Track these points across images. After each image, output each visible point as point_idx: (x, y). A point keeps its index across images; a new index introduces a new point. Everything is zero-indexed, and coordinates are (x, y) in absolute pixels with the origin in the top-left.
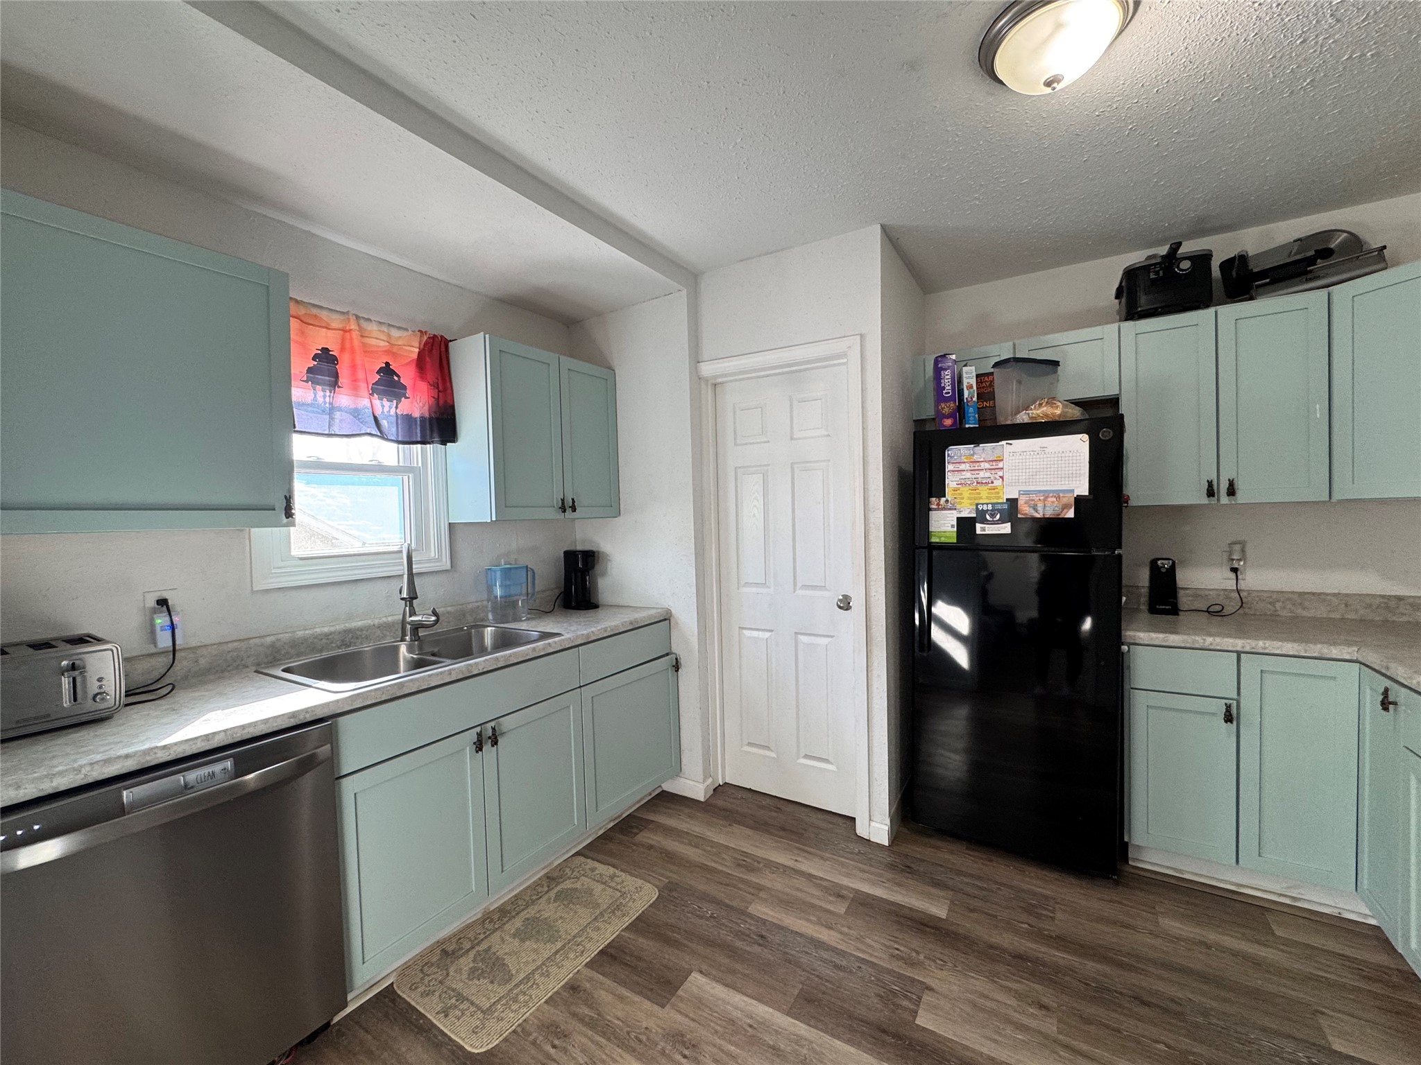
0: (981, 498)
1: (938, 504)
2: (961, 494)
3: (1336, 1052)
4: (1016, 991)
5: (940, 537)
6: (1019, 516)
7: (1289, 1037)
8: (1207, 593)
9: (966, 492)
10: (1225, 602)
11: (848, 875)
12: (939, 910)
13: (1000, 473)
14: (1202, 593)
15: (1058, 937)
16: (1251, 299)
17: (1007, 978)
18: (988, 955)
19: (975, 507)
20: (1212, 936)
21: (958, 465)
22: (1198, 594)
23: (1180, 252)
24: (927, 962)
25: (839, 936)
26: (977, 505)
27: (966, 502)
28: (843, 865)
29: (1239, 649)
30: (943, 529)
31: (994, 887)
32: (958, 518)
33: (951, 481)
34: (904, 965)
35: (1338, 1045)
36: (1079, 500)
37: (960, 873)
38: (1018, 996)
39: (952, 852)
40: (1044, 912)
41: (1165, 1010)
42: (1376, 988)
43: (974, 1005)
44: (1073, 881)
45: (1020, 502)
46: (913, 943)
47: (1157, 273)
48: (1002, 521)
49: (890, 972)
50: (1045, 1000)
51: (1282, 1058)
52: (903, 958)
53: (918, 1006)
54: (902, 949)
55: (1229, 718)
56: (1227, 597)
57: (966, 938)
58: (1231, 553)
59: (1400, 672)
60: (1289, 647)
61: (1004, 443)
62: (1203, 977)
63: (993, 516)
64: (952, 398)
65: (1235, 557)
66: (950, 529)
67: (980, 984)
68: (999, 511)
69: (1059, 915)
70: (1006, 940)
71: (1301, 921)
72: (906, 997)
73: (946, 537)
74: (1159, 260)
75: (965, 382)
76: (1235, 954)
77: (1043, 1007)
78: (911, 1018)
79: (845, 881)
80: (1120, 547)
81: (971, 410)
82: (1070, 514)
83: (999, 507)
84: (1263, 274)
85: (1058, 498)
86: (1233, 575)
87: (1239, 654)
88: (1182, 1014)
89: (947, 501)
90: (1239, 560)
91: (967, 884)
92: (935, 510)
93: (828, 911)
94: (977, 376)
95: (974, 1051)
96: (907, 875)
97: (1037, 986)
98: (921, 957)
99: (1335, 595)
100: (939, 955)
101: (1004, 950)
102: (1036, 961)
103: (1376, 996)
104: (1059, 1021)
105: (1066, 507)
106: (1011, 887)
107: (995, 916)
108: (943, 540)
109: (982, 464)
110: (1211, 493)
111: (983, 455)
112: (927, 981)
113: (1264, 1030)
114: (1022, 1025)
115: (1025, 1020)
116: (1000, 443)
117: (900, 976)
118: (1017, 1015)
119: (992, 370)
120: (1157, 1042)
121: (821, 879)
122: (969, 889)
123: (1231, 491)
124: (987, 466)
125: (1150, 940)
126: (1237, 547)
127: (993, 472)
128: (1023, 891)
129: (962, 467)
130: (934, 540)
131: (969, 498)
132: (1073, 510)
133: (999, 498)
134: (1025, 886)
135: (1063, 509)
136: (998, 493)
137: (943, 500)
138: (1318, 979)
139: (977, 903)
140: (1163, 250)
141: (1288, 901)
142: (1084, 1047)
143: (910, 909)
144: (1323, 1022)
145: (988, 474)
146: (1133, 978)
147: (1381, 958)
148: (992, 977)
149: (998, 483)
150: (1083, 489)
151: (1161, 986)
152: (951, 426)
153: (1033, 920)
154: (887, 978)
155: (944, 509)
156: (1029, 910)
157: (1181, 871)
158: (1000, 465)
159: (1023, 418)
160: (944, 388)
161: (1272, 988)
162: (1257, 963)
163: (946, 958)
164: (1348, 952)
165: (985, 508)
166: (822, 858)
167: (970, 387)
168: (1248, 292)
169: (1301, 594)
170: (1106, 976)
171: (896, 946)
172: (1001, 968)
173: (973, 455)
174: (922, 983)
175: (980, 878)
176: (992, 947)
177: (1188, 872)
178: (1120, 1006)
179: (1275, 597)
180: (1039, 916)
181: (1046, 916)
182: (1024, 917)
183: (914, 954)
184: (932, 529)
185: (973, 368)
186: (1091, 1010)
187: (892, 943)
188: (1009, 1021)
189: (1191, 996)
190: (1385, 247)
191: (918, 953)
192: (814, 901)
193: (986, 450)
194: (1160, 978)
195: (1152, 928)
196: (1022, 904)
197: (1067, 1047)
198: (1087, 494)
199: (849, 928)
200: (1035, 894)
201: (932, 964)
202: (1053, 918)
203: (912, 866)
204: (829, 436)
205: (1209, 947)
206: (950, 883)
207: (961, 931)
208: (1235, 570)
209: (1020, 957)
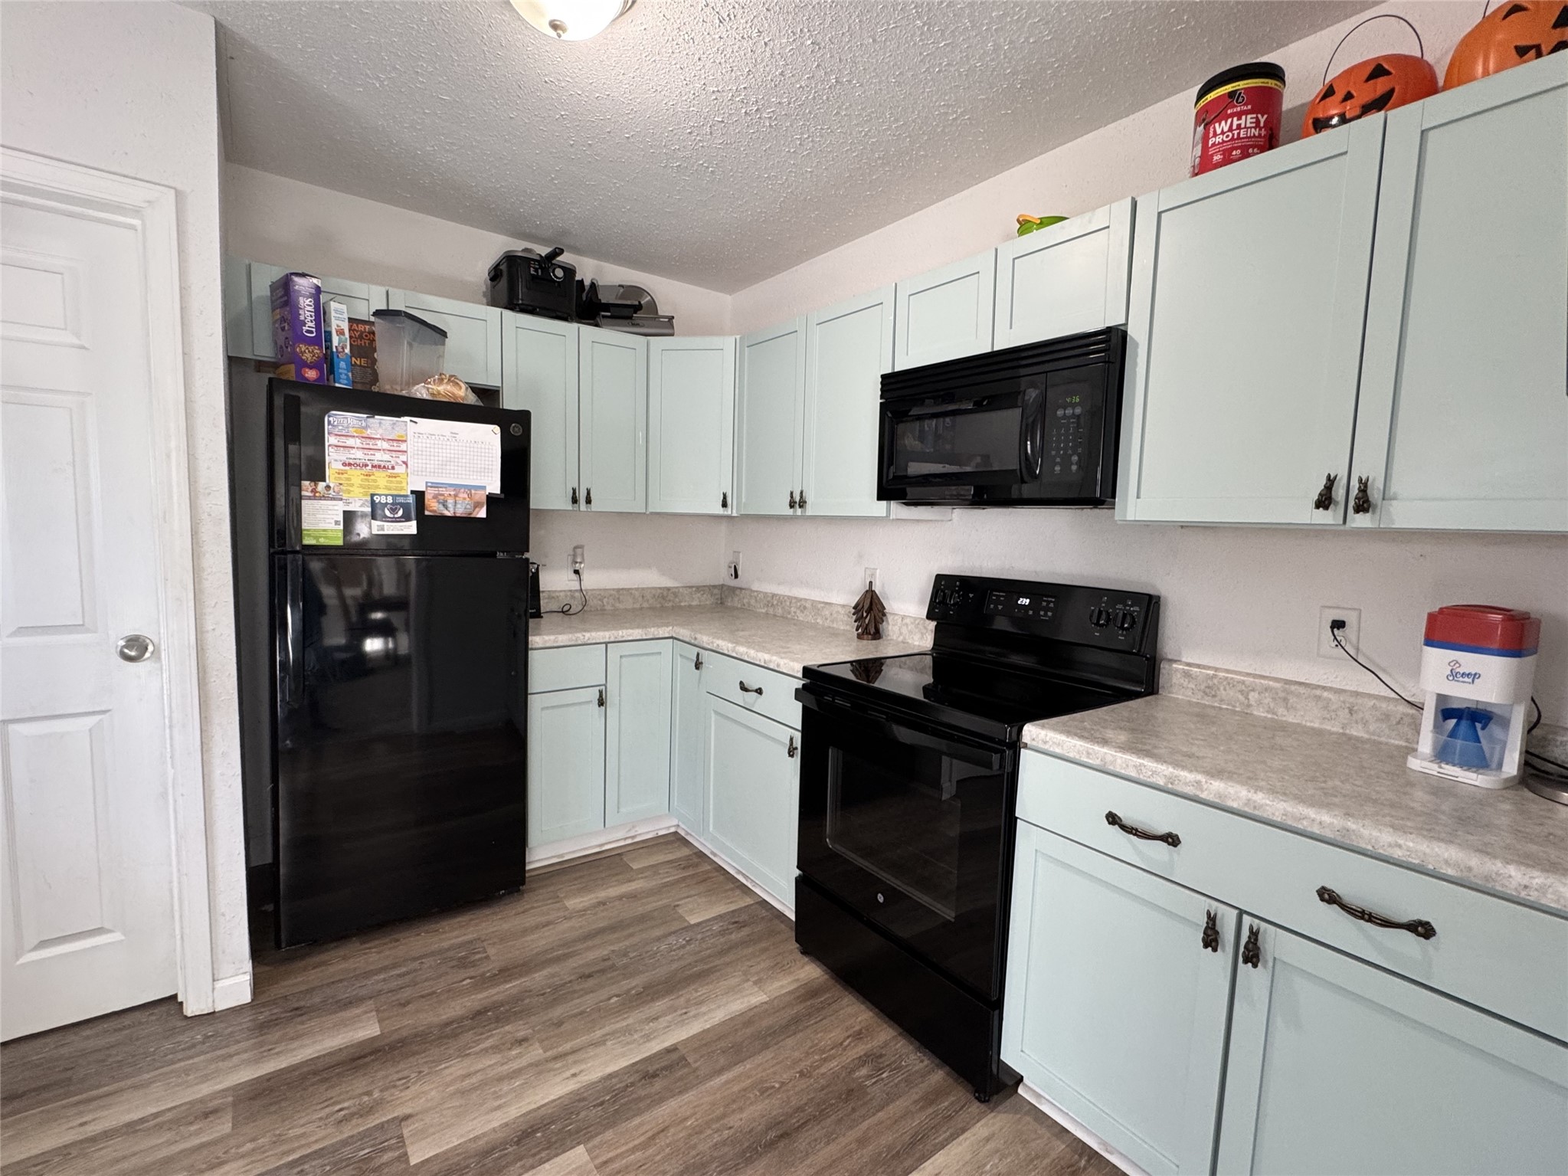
0: (377, 487)
1: (314, 491)
2: (349, 479)
3: (695, 925)
4: (492, 1047)
5: (316, 538)
6: (427, 513)
7: (670, 934)
8: (557, 594)
9: (356, 476)
10: (571, 602)
11: (205, 1078)
12: (367, 1029)
13: (403, 458)
14: (554, 595)
15: (500, 971)
16: (597, 325)
17: (477, 1042)
18: (448, 1034)
19: (369, 498)
20: (602, 894)
21: (343, 439)
22: (552, 596)
23: (559, 259)
24: (386, 1094)
25: (241, 1163)
26: (372, 496)
27: (357, 491)
28: (187, 1071)
29: (607, 640)
30: (322, 526)
31: (415, 965)
32: (344, 512)
33: (333, 460)
34: (360, 1121)
35: (693, 920)
36: (491, 499)
37: (367, 974)
38: (496, 1049)
39: (345, 958)
40: (478, 956)
41: (602, 971)
42: (690, 872)
43: (463, 1093)
44: (487, 911)
45: (428, 497)
46: (355, 1090)
47: (536, 270)
48: (406, 518)
49: (345, 1143)
50: (521, 1034)
51: (674, 950)
52: (353, 1115)
53: (404, 1146)
54: (346, 1105)
55: (601, 702)
56: (573, 597)
57: (416, 1035)
58: (575, 556)
59: (705, 639)
60: (637, 633)
61: (407, 419)
62: (612, 928)
63: (393, 511)
64: (315, 341)
65: (579, 560)
66: (333, 526)
67: (455, 1068)
68: (402, 505)
69: (491, 951)
70: (456, 1008)
71: (641, 851)
72: (384, 1150)
73: (326, 538)
74: (538, 258)
75: (334, 324)
76: (620, 898)
77: (520, 1042)
78: (403, 1166)
79: (205, 1089)
80: (528, 551)
81: (343, 364)
82: (482, 513)
83: (402, 500)
84: (607, 307)
85: (470, 496)
86: (575, 577)
87: (606, 643)
88: (614, 965)
89: (328, 487)
90: (581, 563)
91: (384, 980)
92: (309, 498)
93: (203, 1146)
94: (351, 320)
95: (484, 1134)
96: (299, 1019)
97: (507, 1028)
98: (376, 1095)
99: (637, 589)
100: (397, 1076)
101: (462, 1019)
102: (495, 1006)
103: (692, 876)
104: (541, 1041)
105: (477, 505)
106: (432, 954)
107: (434, 993)
108: (323, 541)
109: (379, 443)
110: (575, 500)
111: (380, 431)
112: (399, 1112)
113: (658, 939)
114: (514, 1072)
115: (515, 1065)
116: (403, 419)
117: (362, 1136)
118: (506, 1067)
119: (372, 319)
120: (610, 999)
121: (156, 1115)
122: (393, 984)
123: (588, 501)
124: (385, 445)
125: (567, 925)
126: (579, 551)
127: (394, 454)
128: (448, 949)
129: (350, 442)
130: (307, 541)
131: (361, 486)
132: (484, 509)
133: (402, 489)
134: (445, 944)
135: (475, 507)
136: (401, 482)
137: (321, 485)
138: (666, 885)
139: (406, 994)
140: (544, 251)
141: (629, 841)
142: (568, 1046)
143: (330, 1054)
144: (680, 911)
145: (386, 457)
146: (572, 963)
147: (685, 852)
148: (462, 1054)
149: (400, 469)
150: (495, 487)
151: (592, 955)
152: (315, 381)
153: (472, 972)
154: (347, 1151)
155: (323, 498)
156: (463, 963)
157: (562, 856)
158: (403, 447)
159: (421, 392)
160: (304, 324)
161: (649, 907)
162: (633, 896)
163: (406, 1073)
164: (670, 857)
165: (383, 500)
166: (135, 1087)
167: (340, 332)
168: (594, 318)
169: (618, 590)
170: (553, 976)
171: (338, 1107)
172: (468, 1036)
173: (366, 428)
174: (394, 1119)
175: (394, 966)
176: (447, 1024)
177: (567, 853)
178: (575, 992)
179: (603, 594)
180: (473, 964)
181: (480, 959)
182: (463, 974)
183: (366, 1098)
184: (305, 526)
185: (344, 307)
186: (558, 1012)
187: (327, 1110)
188: (500, 1079)
189: (612, 948)
190: (673, 317)
191: (369, 1093)
192: (164, 1153)
193: (382, 425)
194: (588, 949)
195: (561, 914)
196: (454, 963)
197: (555, 1058)
198: (498, 492)
199: (253, 1140)
200: (461, 946)
201: (393, 1090)
202: (487, 957)
203: (302, 1003)
204: (83, 347)
205: (604, 904)
206: (363, 992)
207: (405, 1033)
208: (576, 572)
209: (479, 1013)
